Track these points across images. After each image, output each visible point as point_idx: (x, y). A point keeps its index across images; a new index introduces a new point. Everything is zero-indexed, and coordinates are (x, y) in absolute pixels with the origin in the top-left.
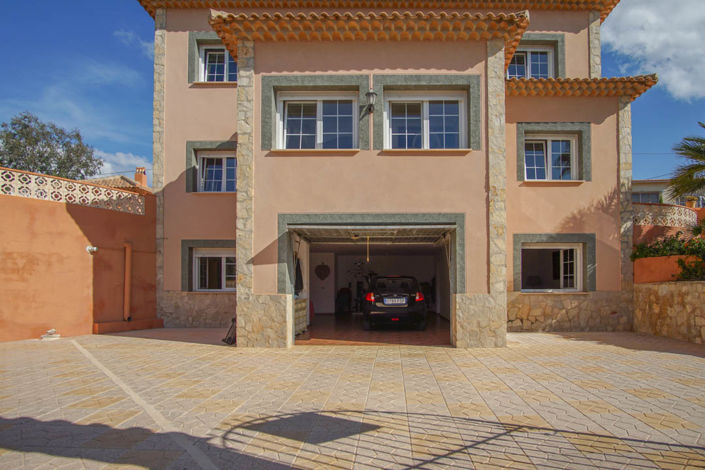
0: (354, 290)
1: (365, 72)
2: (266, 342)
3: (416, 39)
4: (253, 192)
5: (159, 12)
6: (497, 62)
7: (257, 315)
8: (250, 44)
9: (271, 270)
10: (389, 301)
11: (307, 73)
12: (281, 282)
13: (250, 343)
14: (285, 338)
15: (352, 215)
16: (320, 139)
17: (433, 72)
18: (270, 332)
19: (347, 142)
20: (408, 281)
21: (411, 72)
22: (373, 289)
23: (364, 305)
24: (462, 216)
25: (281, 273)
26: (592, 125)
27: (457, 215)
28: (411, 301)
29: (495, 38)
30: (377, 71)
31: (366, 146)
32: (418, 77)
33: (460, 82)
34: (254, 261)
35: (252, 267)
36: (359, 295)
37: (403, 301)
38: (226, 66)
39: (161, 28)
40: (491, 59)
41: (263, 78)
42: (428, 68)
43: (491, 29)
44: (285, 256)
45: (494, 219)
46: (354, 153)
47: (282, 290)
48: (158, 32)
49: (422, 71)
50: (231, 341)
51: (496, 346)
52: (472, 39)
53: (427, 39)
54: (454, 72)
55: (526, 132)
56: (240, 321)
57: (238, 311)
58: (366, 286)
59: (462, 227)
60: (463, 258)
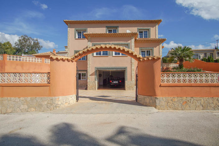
0: (107, 80)
1: (110, 42)
2: (93, 89)
3: (119, 36)
4: (90, 63)
5: (69, 24)
6: (133, 40)
7: (91, 84)
8: (90, 37)
9: (94, 77)
10: (114, 82)
11: (100, 42)
12: (95, 79)
13: (90, 89)
14: (96, 89)
15: (108, 67)
16: (102, 54)
17: (122, 42)
18: (93, 87)
19: (107, 54)
20: (119, 78)
21: (118, 42)
22: (111, 80)
23: (109, 83)
24: (127, 67)
25: (95, 77)
26: (154, 48)
27: (126, 67)
28: (119, 82)
29: (133, 36)
30: (112, 42)
31: (110, 55)
32: (119, 43)
33: (126, 44)
34: (90, 75)
35: (90, 76)
36: (108, 81)
37: (117, 82)
38: (82, 35)
39: (69, 28)
40: (132, 40)
41: (92, 43)
42: (121, 41)
43: (132, 35)
44: (96, 74)
45: (132, 68)
46: (108, 57)
47: (95, 80)
48: (68, 28)
49: (120, 42)
50: (86, 89)
51: (133, 90)
52: (129, 36)
53: (121, 36)
54: (125, 42)
55: (141, 49)
56: (88, 86)
57: (88, 84)
58: (110, 79)
59: (127, 69)
60: (127, 75)
